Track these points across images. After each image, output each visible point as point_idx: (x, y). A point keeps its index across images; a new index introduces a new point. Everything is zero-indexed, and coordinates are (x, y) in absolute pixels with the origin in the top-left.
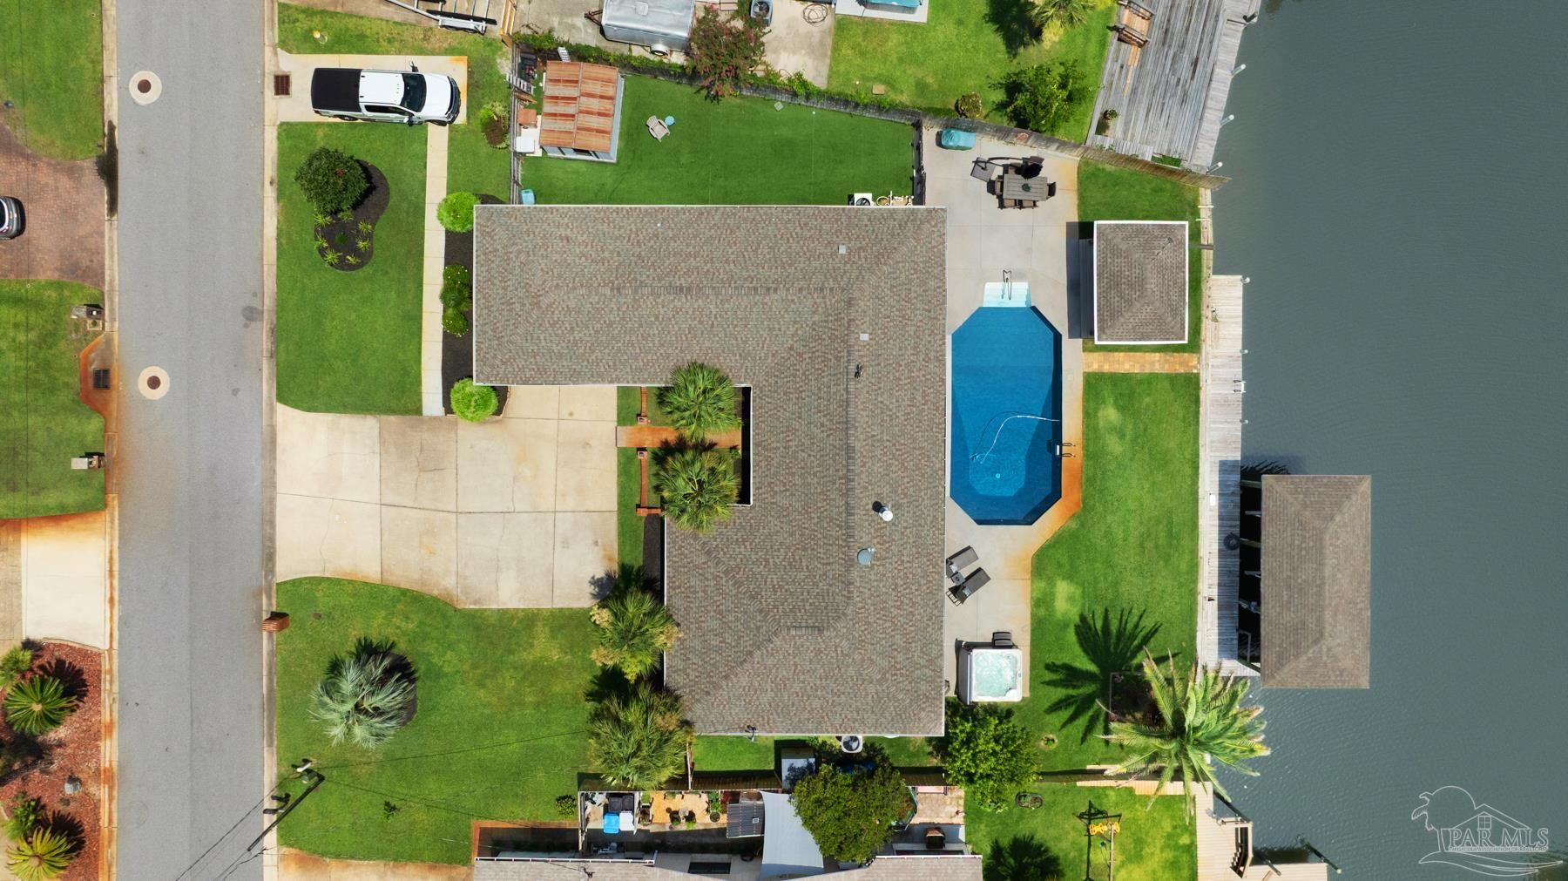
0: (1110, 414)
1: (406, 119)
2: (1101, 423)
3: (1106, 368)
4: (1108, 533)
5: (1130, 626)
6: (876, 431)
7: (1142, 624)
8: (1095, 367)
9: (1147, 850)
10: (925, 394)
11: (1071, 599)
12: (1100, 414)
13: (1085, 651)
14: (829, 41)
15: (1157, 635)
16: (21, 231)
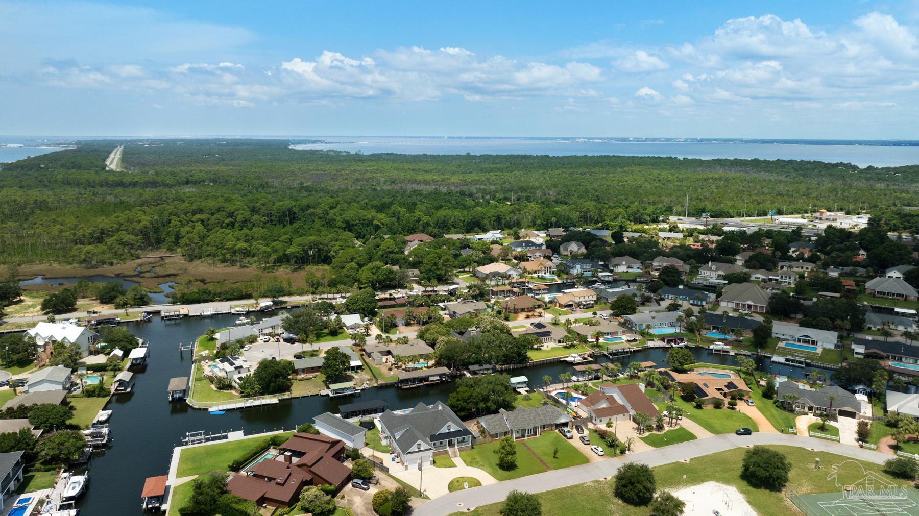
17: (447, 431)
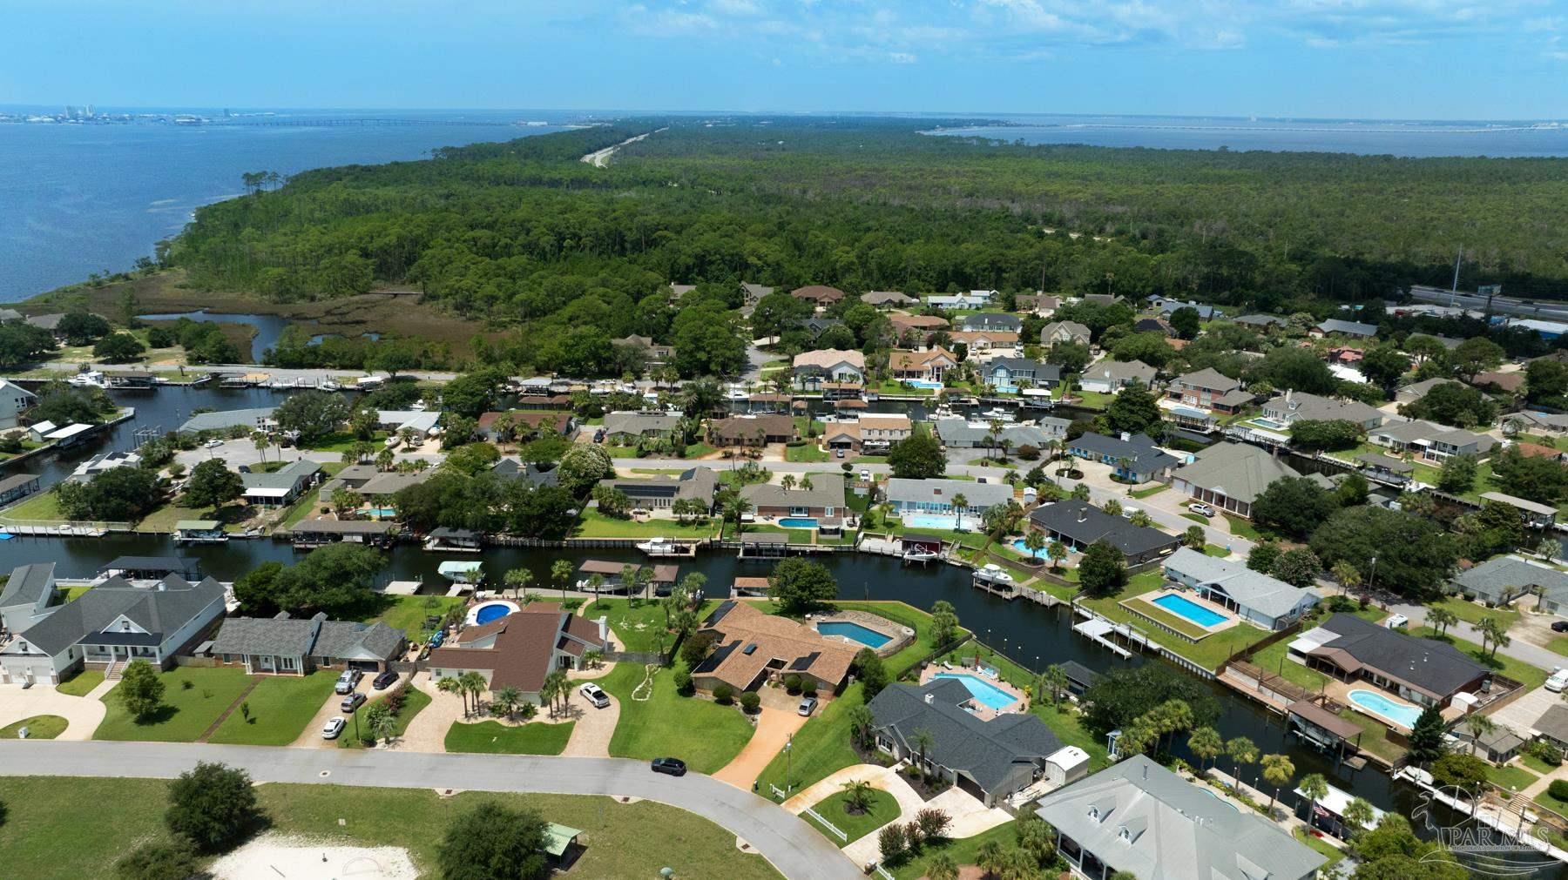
2: (800, 531)
6: (799, 494)
8: (812, 531)
9: (704, 534)
10: (807, 503)
12: (802, 531)
16: (838, 457)
17: (123, 631)
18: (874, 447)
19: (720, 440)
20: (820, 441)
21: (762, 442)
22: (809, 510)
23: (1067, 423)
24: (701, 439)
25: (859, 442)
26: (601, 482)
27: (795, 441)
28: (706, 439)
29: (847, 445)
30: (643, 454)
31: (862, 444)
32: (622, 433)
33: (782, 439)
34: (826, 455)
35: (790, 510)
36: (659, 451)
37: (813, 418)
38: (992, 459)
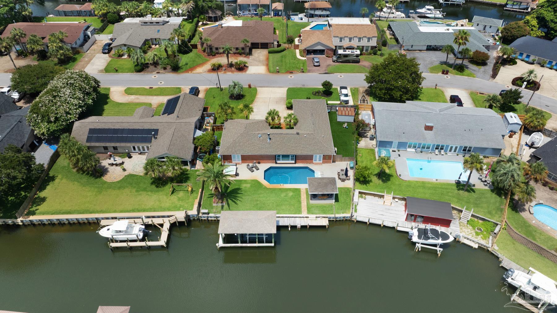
0: (291, 194)
1: (340, 95)
2: (288, 192)
3: (302, 193)
4: (261, 193)
5: (238, 198)
6: (286, 139)
7: (238, 201)
8: (302, 191)
9: (181, 201)
10: (294, 150)
11: (246, 187)
12: (291, 192)
13: (233, 189)
14: (369, 148)
15: (235, 204)
16: (315, 66)
18: (346, 56)
19: (211, 49)
20: (297, 47)
21: (248, 50)
22: (296, 158)
23: (500, 24)
24: (195, 46)
25: (331, 50)
26: (76, 124)
27: (276, 49)
28: (199, 46)
29: (321, 52)
30: (141, 68)
31: (335, 52)
32: (125, 45)
33: (264, 46)
34: (304, 63)
35: (275, 158)
36: (155, 64)
37: (289, 18)
38: (450, 66)
